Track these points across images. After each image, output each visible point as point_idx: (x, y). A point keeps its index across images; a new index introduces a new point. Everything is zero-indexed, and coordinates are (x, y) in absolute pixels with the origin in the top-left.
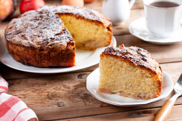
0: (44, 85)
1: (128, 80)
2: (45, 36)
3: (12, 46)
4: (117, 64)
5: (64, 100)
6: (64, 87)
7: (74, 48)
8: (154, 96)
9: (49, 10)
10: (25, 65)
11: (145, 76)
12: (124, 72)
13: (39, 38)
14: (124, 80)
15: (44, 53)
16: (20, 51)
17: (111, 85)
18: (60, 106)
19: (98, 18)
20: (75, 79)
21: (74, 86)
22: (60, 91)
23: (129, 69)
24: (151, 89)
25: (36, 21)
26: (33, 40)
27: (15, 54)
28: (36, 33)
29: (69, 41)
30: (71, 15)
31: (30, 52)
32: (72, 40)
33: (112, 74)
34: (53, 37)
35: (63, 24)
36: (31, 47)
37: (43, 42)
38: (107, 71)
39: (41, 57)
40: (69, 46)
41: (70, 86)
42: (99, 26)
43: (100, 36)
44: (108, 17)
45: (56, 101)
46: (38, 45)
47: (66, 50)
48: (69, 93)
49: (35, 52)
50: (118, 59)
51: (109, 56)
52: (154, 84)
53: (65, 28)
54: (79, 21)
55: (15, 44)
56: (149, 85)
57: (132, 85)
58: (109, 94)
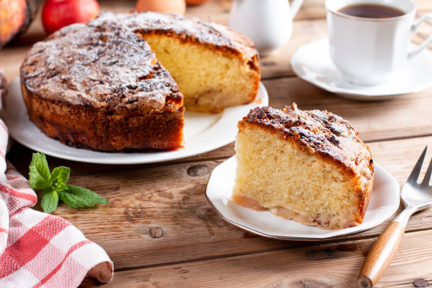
0: (115, 190)
1: (295, 182)
2: (116, 81)
3: (41, 103)
4: (273, 145)
5: (162, 224)
6: (160, 195)
7: (182, 107)
8: (348, 222)
9: (119, 24)
10: (70, 146)
11: (330, 176)
12: (287, 164)
13: (102, 85)
14: (287, 182)
15: (114, 120)
16: (58, 116)
17: (260, 190)
18: (155, 237)
19: (229, 41)
20: (181, 176)
21: (181, 193)
22: (153, 204)
23: (297, 158)
24: (342, 207)
25: (92, 47)
26: (90, 89)
27: (47, 121)
28: (96, 75)
29: (171, 92)
30: (169, 34)
31: (84, 118)
32: (177, 89)
33: (262, 167)
34: (133, 84)
35: (154, 55)
36: (86, 106)
37: (112, 96)
38: (251, 158)
39: (108, 127)
40: (170, 103)
41: (173, 193)
42: (231, 59)
43: (234, 81)
44: (249, 39)
45: (145, 225)
46: (101, 101)
47: (165, 112)
48: (172, 208)
49: (94, 118)
50: (276, 135)
51: (255, 127)
52: (349, 197)
53: (157, 63)
54: (188, 48)
55: (50, 100)
56: (338, 199)
57: (302, 194)
58: (254, 209)
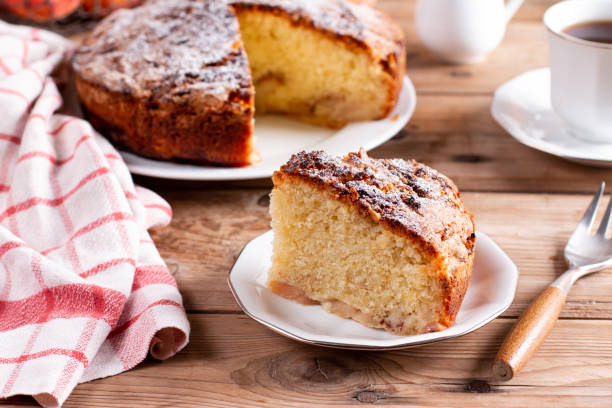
1: (354, 263)
2: (175, 66)
4: (322, 207)
7: (249, 109)
8: (428, 325)
11: (402, 255)
12: (342, 236)
13: (155, 69)
14: (343, 262)
15: (159, 117)
17: (306, 274)
20: (247, 205)
21: (233, 225)
22: (187, 234)
23: (356, 227)
24: (421, 302)
29: (238, 87)
31: (123, 110)
32: (248, 84)
33: (308, 240)
34: (195, 70)
35: (238, 37)
36: (124, 94)
37: (163, 84)
38: (292, 226)
39: (150, 125)
40: (236, 102)
41: (222, 224)
42: (357, 54)
43: (360, 86)
46: (144, 89)
47: (224, 113)
49: (134, 111)
50: (325, 193)
51: (297, 181)
52: (429, 288)
56: (415, 290)
57: (365, 281)
58: (299, 302)
